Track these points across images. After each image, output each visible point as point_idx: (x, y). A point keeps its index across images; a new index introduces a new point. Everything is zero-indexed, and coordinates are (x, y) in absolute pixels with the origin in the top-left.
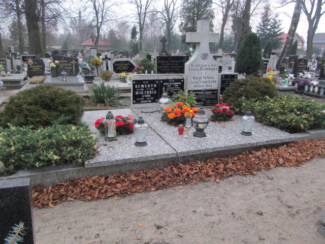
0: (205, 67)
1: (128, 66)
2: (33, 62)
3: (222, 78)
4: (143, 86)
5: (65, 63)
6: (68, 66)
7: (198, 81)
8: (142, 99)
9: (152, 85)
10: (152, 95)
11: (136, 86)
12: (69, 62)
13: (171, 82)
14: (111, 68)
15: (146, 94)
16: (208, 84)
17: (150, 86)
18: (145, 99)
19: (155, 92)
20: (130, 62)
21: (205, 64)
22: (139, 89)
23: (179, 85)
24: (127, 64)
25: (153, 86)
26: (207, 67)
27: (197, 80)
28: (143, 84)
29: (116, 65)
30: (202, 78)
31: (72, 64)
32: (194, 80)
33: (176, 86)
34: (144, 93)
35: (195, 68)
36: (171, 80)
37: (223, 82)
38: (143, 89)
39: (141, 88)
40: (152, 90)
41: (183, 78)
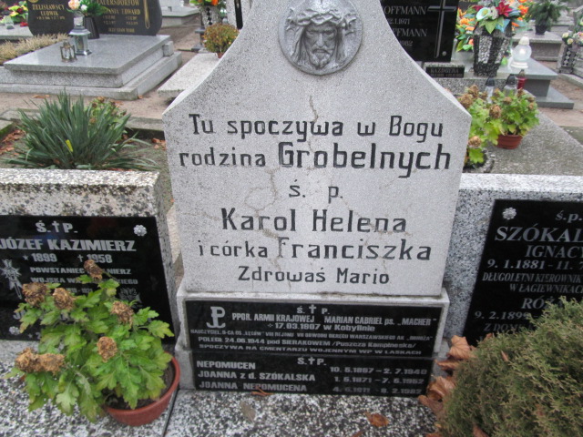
0: (325, 144)
3: (496, 219)
6: (131, 7)
7: (272, 245)
16: (354, 266)
21: (328, 116)
23: (122, 259)
26: (350, 142)
27: (257, 238)
30: (304, 221)
31: (142, 1)
32: (235, 237)
33: (93, 259)
35: (224, 142)
36: (48, 220)
37: (497, 251)
41: (141, 210)
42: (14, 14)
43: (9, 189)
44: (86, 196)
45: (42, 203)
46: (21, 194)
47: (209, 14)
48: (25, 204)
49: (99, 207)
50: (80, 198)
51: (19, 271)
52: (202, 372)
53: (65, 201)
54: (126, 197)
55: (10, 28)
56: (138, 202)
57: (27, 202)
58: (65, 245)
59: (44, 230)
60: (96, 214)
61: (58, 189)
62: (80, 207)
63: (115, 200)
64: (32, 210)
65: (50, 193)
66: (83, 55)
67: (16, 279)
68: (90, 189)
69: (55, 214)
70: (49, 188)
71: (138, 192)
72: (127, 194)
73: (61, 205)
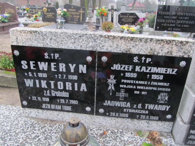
1: (133, 18)
2: (46, 10)
4: (43, 66)
5: (74, 12)
6: (76, 15)
8: (44, 99)
9: (72, 67)
10: (73, 95)
11: (24, 63)
12: (77, 11)
13: (141, 64)
14: (116, 19)
15: (56, 89)
17: (68, 68)
18: (53, 100)
19: (84, 87)
20: (136, 15)
22: (32, 71)
23: (167, 78)
24: (132, 17)
25: (77, 68)
28: (45, 60)
29: (121, 16)
31: (80, 13)
33: (154, 77)
34: (48, 84)
36: (140, 56)
38: (45, 75)
39: (38, 70)
40: (73, 82)
41: (186, 54)
42: (34, 17)
43: (127, 40)
44: (163, 45)
45: (140, 47)
46: (132, 42)
47: (102, 18)
48: (132, 48)
49: (167, 51)
50: (159, 46)
51: (116, 81)
52: (191, 136)
53: (152, 47)
54: (182, 47)
55: (33, 21)
56: (187, 50)
57: (133, 47)
58: (144, 69)
59: (137, 61)
60: (164, 55)
61: (151, 41)
62: (157, 51)
63: (176, 48)
64: (134, 51)
65: (146, 42)
66: (62, 28)
67: (113, 85)
68: (167, 42)
69: (145, 54)
70: (147, 40)
71: (189, 44)
72: (183, 45)
73: (149, 49)
